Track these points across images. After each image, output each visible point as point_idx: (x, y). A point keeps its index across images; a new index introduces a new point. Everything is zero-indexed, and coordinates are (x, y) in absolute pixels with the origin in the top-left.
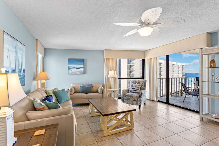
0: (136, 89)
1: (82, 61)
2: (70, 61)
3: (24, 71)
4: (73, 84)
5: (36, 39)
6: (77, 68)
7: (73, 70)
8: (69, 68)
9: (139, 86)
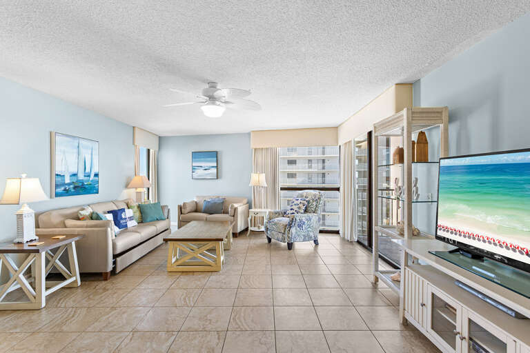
0: (294, 211)
1: (215, 155)
2: (197, 155)
3: (96, 175)
4: (197, 197)
5: (134, 127)
6: (206, 168)
7: (200, 172)
8: (194, 169)
9: (301, 205)
